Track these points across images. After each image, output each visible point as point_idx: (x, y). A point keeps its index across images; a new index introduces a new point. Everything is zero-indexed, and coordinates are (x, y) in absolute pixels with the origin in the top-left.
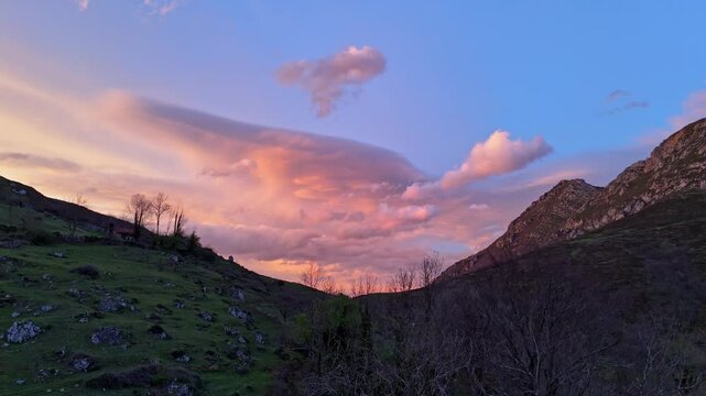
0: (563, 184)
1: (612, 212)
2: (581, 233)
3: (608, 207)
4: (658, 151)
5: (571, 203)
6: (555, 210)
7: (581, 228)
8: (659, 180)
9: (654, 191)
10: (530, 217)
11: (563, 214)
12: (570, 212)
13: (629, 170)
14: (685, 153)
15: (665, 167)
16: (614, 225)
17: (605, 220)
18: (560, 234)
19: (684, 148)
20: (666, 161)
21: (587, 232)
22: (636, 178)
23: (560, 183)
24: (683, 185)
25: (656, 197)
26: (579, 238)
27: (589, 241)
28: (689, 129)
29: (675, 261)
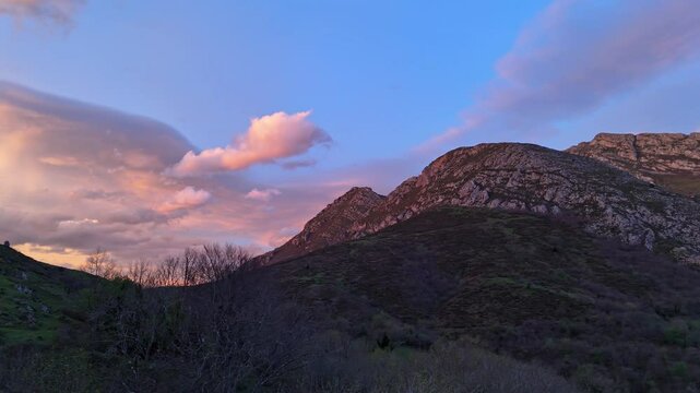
0: (355, 191)
1: (388, 218)
2: (363, 235)
3: (385, 214)
4: (427, 170)
5: (359, 207)
6: (346, 212)
7: (364, 230)
8: (425, 195)
9: (420, 203)
10: (323, 219)
11: (351, 218)
12: (357, 215)
13: (405, 184)
14: (446, 174)
15: (430, 184)
16: (389, 229)
17: (383, 225)
18: (347, 235)
19: (445, 170)
20: (431, 178)
21: (369, 235)
22: (410, 191)
23: (353, 190)
24: (440, 200)
25: (421, 208)
26: (362, 238)
27: (365, 242)
28: (450, 154)
29: (425, 261)
